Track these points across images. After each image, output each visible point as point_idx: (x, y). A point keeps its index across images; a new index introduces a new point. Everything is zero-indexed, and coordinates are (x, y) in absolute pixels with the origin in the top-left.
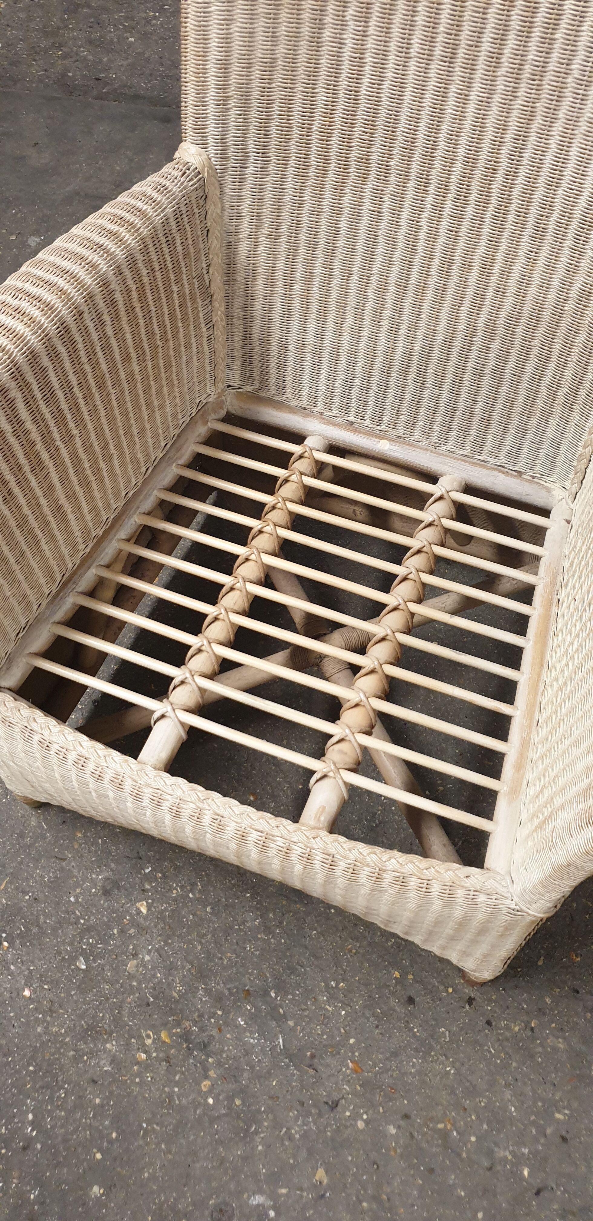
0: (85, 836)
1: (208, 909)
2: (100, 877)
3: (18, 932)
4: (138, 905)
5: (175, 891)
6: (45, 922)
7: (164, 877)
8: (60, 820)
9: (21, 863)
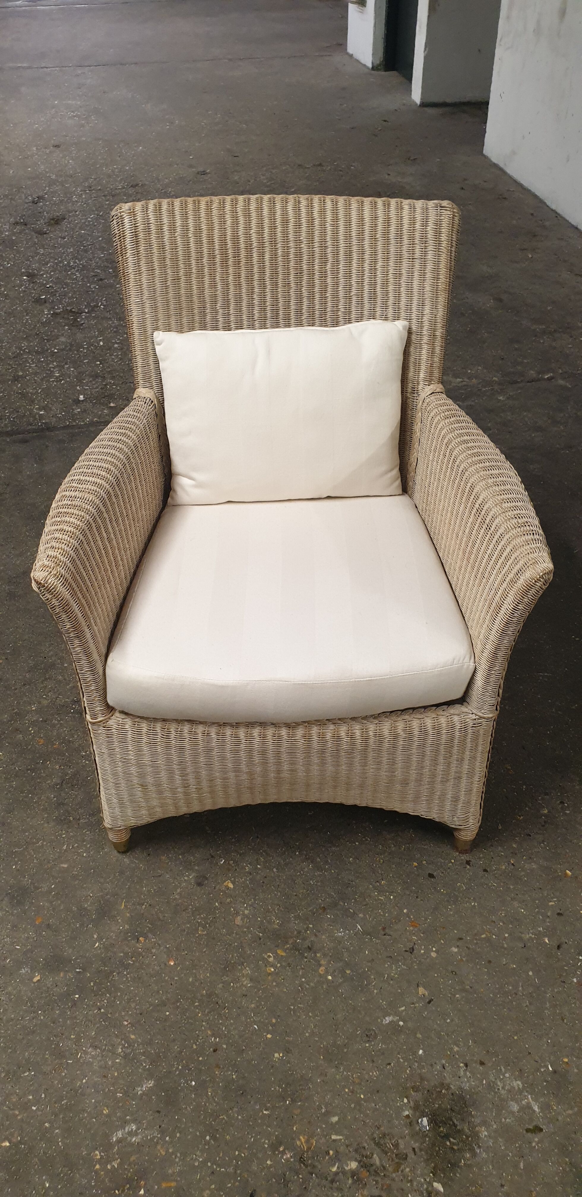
2: (191, 877)
4: (225, 884)
5: (247, 868)
6: (164, 916)
9: (130, 887)
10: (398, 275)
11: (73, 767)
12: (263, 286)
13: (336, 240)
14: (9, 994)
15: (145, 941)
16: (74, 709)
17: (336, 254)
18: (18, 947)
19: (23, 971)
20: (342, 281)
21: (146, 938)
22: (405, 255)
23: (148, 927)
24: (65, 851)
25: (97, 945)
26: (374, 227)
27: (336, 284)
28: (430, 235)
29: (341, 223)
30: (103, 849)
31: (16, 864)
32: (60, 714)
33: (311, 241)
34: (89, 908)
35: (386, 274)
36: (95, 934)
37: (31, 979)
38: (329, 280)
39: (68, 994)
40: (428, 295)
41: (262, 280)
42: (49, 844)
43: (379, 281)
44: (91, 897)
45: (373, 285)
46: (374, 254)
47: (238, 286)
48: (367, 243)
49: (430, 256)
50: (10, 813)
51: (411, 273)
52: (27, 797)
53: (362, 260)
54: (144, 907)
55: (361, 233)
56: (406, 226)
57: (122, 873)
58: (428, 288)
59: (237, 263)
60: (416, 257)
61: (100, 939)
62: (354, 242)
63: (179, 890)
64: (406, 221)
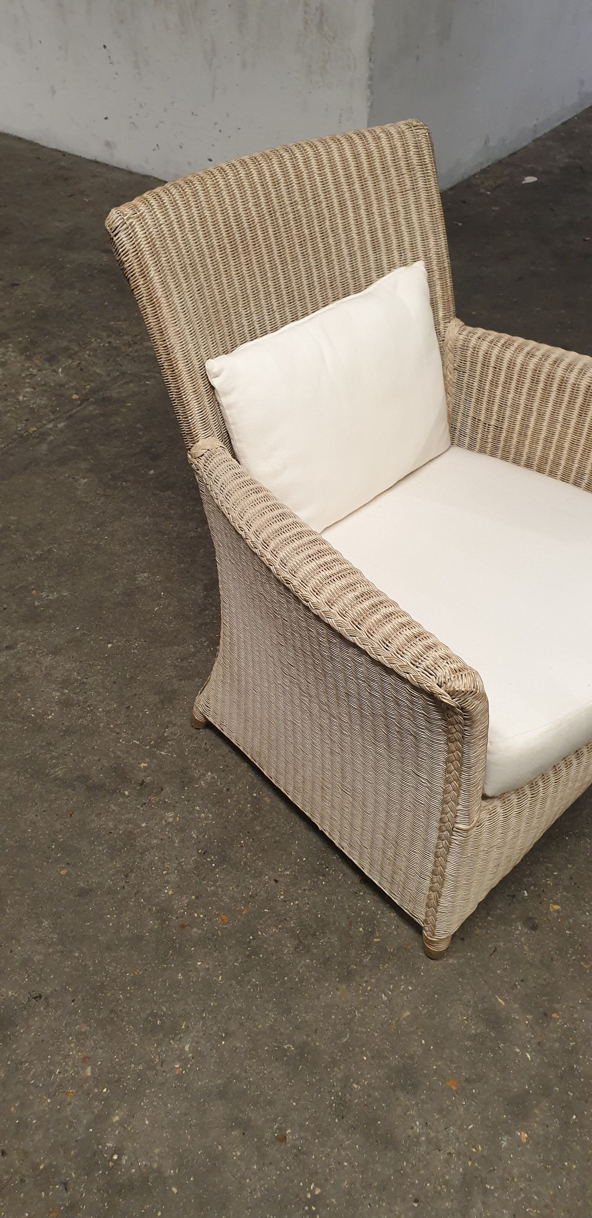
0: (481, 928)
1: (569, 866)
2: (520, 928)
3: (546, 1002)
4: (551, 910)
5: (549, 882)
6: (545, 980)
7: (535, 885)
8: (460, 942)
9: (486, 982)
10: (395, 214)
11: (291, 918)
12: (273, 268)
13: (326, 191)
14: (521, 1176)
15: (558, 1014)
16: (212, 862)
17: (330, 207)
18: (471, 1127)
19: (504, 1144)
20: (343, 236)
21: (556, 1011)
22: (397, 188)
23: (545, 1000)
24: (390, 1000)
25: (529, 1056)
26: (359, 167)
27: (338, 243)
28: (415, 160)
29: (327, 170)
30: (418, 969)
31: (363, 1053)
32: (205, 877)
33: (305, 200)
34: (478, 1031)
35: (382, 215)
36: (515, 1048)
37: (520, 1143)
38: (331, 240)
39: (566, 1124)
40: (429, 226)
41: (271, 261)
42: (366, 1008)
43: (379, 226)
44: (467, 1020)
45: (373, 231)
46: (366, 197)
47: (252, 276)
48: (357, 186)
49: (421, 184)
50: (291, 1012)
51: (406, 207)
52: (283, 983)
53: (356, 208)
54: (519, 987)
55: (348, 176)
56: (389, 157)
57: (462, 975)
58: (427, 219)
59: (246, 248)
60: (408, 189)
61: (524, 1049)
62: (345, 188)
63: (526, 948)
64: (387, 151)
